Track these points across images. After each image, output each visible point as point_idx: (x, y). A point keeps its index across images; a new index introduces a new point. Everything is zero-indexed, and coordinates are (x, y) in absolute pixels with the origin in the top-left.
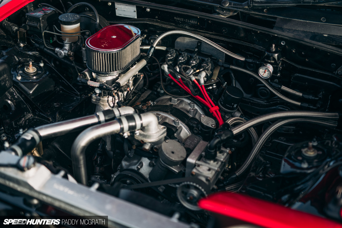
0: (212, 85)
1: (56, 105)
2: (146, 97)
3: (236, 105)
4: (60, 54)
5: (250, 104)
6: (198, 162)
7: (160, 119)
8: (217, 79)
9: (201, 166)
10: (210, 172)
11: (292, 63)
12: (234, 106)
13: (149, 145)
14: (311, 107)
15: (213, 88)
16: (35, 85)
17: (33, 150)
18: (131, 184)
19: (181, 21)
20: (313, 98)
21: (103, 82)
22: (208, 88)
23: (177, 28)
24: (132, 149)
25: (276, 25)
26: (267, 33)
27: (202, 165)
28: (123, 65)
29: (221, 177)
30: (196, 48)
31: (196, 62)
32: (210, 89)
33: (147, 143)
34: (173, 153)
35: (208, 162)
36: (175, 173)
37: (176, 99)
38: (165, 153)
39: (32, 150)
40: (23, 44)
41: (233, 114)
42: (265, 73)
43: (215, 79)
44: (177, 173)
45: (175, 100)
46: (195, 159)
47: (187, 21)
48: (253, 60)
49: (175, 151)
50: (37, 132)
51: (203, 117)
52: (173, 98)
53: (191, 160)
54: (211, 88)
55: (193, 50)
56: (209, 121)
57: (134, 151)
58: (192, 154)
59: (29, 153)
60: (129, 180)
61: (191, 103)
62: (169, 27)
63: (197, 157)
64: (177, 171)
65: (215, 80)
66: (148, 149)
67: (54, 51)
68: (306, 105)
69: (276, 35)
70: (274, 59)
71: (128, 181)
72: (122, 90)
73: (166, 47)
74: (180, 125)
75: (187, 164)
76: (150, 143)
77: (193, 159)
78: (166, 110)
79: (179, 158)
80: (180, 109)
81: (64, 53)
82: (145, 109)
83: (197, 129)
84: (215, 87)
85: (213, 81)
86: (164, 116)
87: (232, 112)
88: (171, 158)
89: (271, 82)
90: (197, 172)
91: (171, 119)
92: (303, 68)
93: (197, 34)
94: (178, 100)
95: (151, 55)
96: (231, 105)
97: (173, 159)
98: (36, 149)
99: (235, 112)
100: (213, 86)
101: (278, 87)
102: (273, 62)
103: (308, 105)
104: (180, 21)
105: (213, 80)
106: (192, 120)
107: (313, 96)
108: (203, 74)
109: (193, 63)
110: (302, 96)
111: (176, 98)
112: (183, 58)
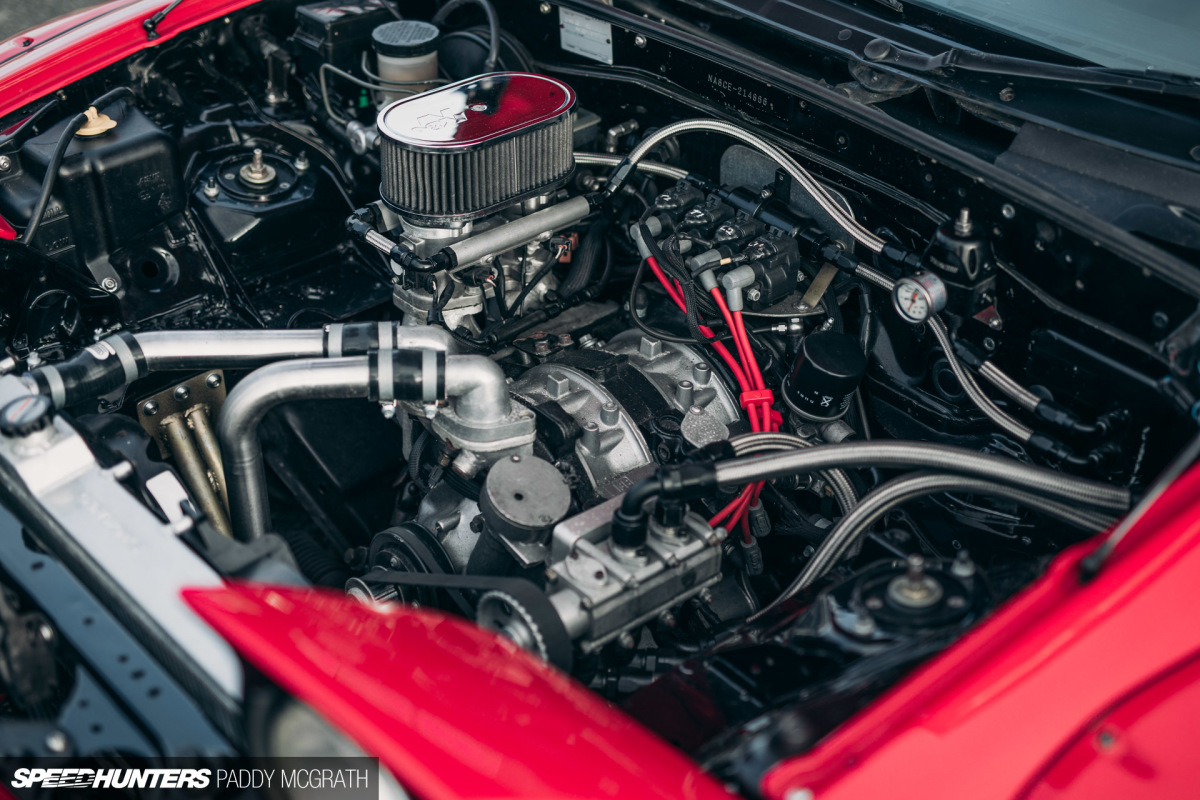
0: (787, 321)
1: (312, 294)
2: (590, 322)
3: (831, 399)
4: (357, 141)
5: (909, 410)
6: (584, 545)
7: (559, 391)
8: (819, 303)
9: (582, 558)
10: (601, 583)
11: (1033, 288)
12: (821, 400)
13: (473, 459)
14: (1062, 454)
15: (789, 332)
16: (251, 221)
17: (191, 410)
18: (400, 568)
19: (725, 91)
20: (1070, 422)
21: (417, 242)
22: (773, 329)
23: (720, 113)
24: (438, 464)
25: (1014, 146)
26: (954, 167)
27: (588, 555)
28: (477, 200)
29: (665, 616)
30: (765, 188)
31: (737, 232)
32: (777, 331)
33: (466, 452)
34: (519, 497)
35: (618, 552)
36: (522, 564)
37: (653, 341)
38: (489, 492)
39: (189, 408)
40: (276, 96)
41: (823, 428)
42: (914, 305)
43: (814, 303)
44: (525, 567)
45: (650, 346)
46: (580, 533)
47: (743, 92)
48: (905, 253)
49: (528, 493)
50: (134, 346)
51: (698, 414)
52: (645, 336)
53: (565, 533)
54: (782, 328)
55: (757, 193)
56: (708, 430)
57: (442, 471)
58: (583, 515)
59: (175, 414)
60: (399, 556)
61: (698, 365)
62: (697, 106)
63: (589, 530)
64: (527, 561)
65: (809, 306)
66: (467, 475)
67: (344, 127)
68: (1046, 444)
69: (981, 180)
70: (958, 262)
71: (394, 560)
72: (470, 278)
73: (686, 173)
74: (620, 424)
75: (555, 545)
76: (474, 453)
77: (573, 530)
78: (593, 369)
79: (532, 517)
80: (646, 376)
81: (367, 140)
82: (544, 354)
83: (667, 449)
84: (795, 327)
85: (802, 307)
86: (581, 387)
87: (822, 423)
88: (503, 512)
89: (957, 340)
90: (563, 574)
91: (597, 400)
92: (1065, 312)
93: (771, 141)
94: (664, 348)
95: (615, 187)
96: (812, 396)
97: (508, 516)
98: (202, 410)
99: (830, 423)
100: (792, 323)
101: (970, 363)
102: (954, 270)
103: (1054, 447)
104: (723, 90)
105: (806, 304)
106: (670, 418)
107: (1070, 417)
108: (746, 275)
109: (723, 234)
110: (1037, 410)
111: (653, 338)
112: (703, 212)
